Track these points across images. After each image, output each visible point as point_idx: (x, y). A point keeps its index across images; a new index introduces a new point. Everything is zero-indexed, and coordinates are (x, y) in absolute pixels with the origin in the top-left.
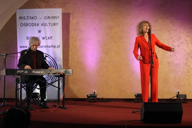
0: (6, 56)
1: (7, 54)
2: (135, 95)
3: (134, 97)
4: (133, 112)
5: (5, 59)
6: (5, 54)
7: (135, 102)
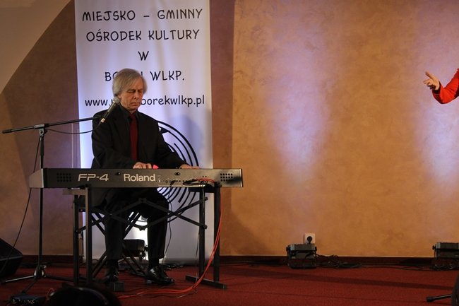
0: (45, 132)
1: (47, 125)
2: (434, 248)
3: (431, 254)
4: (430, 301)
5: (43, 138)
6: (43, 125)
7: (436, 269)
